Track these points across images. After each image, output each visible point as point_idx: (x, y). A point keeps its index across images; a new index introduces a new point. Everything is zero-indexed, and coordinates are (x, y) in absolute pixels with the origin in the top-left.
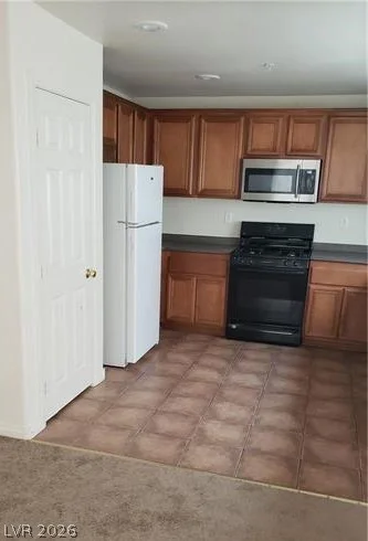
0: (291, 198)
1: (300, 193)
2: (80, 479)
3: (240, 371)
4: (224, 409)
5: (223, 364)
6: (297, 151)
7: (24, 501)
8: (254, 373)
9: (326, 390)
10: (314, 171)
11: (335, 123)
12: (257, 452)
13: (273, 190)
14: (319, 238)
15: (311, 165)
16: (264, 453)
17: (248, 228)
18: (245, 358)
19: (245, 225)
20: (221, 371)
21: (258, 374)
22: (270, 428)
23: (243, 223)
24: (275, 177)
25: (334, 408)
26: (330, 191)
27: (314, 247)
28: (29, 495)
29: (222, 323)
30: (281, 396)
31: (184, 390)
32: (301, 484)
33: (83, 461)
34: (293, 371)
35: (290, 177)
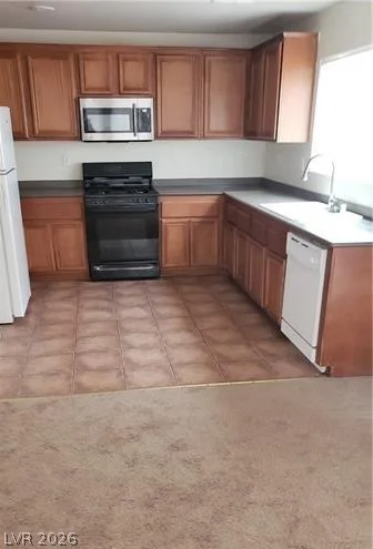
0: (130, 136)
1: (139, 131)
2: (50, 420)
3: (124, 307)
4: (134, 339)
5: (105, 304)
6: (130, 89)
7: (13, 451)
8: (138, 306)
9: (203, 309)
10: (149, 109)
11: (162, 61)
12: (181, 365)
13: (113, 129)
14: (158, 174)
15: (145, 103)
16: (188, 364)
17: (89, 169)
18: (121, 295)
19: (87, 167)
20: (109, 310)
21: (142, 306)
22: (179, 345)
23: (84, 164)
24: (112, 116)
25: (216, 321)
26: (165, 129)
27: (154, 184)
28: (14, 445)
29: (85, 267)
30: (171, 321)
31: (88, 331)
32: (227, 378)
33: (41, 407)
34: (168, 300)
35: (128, 116)
